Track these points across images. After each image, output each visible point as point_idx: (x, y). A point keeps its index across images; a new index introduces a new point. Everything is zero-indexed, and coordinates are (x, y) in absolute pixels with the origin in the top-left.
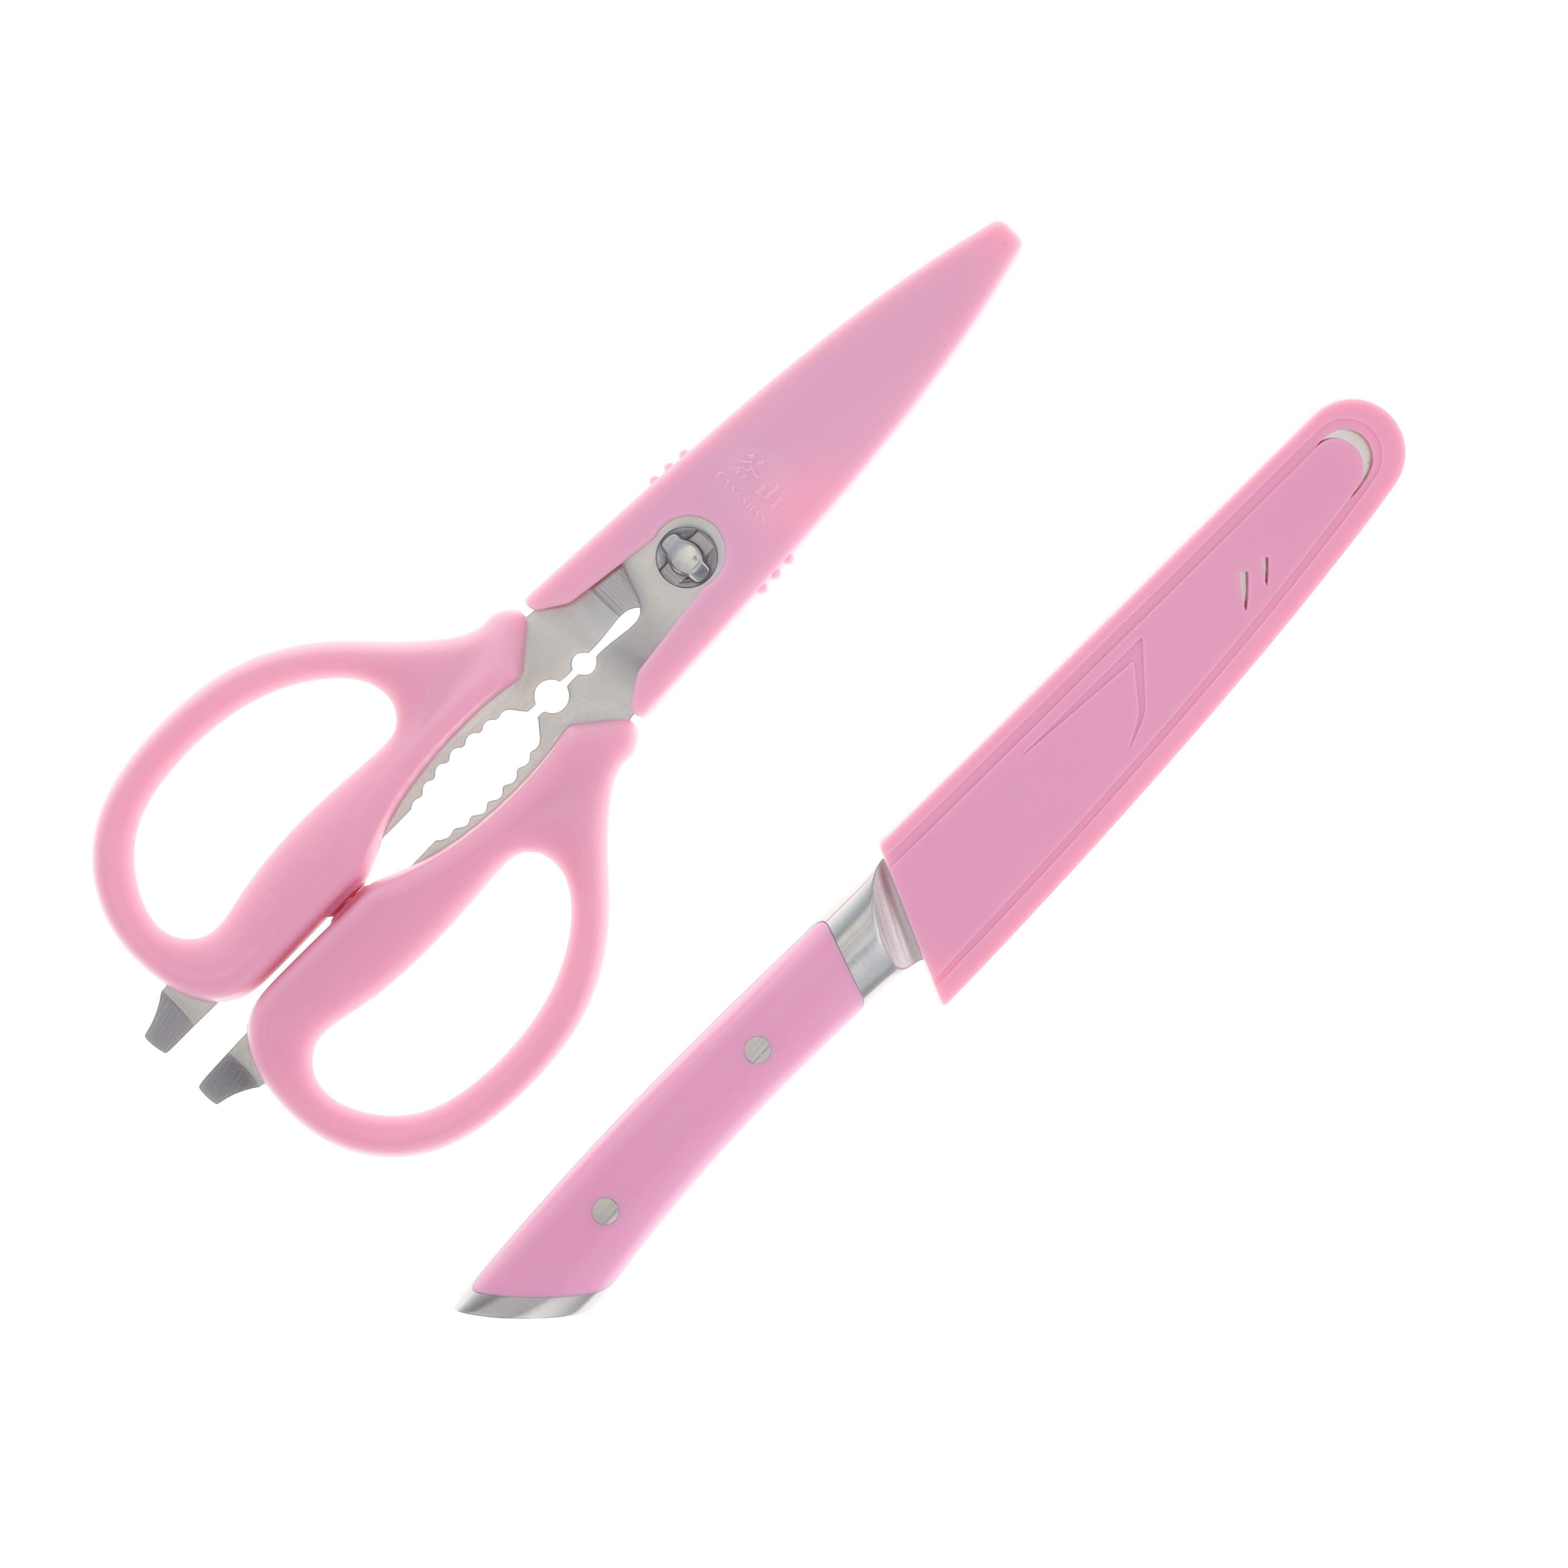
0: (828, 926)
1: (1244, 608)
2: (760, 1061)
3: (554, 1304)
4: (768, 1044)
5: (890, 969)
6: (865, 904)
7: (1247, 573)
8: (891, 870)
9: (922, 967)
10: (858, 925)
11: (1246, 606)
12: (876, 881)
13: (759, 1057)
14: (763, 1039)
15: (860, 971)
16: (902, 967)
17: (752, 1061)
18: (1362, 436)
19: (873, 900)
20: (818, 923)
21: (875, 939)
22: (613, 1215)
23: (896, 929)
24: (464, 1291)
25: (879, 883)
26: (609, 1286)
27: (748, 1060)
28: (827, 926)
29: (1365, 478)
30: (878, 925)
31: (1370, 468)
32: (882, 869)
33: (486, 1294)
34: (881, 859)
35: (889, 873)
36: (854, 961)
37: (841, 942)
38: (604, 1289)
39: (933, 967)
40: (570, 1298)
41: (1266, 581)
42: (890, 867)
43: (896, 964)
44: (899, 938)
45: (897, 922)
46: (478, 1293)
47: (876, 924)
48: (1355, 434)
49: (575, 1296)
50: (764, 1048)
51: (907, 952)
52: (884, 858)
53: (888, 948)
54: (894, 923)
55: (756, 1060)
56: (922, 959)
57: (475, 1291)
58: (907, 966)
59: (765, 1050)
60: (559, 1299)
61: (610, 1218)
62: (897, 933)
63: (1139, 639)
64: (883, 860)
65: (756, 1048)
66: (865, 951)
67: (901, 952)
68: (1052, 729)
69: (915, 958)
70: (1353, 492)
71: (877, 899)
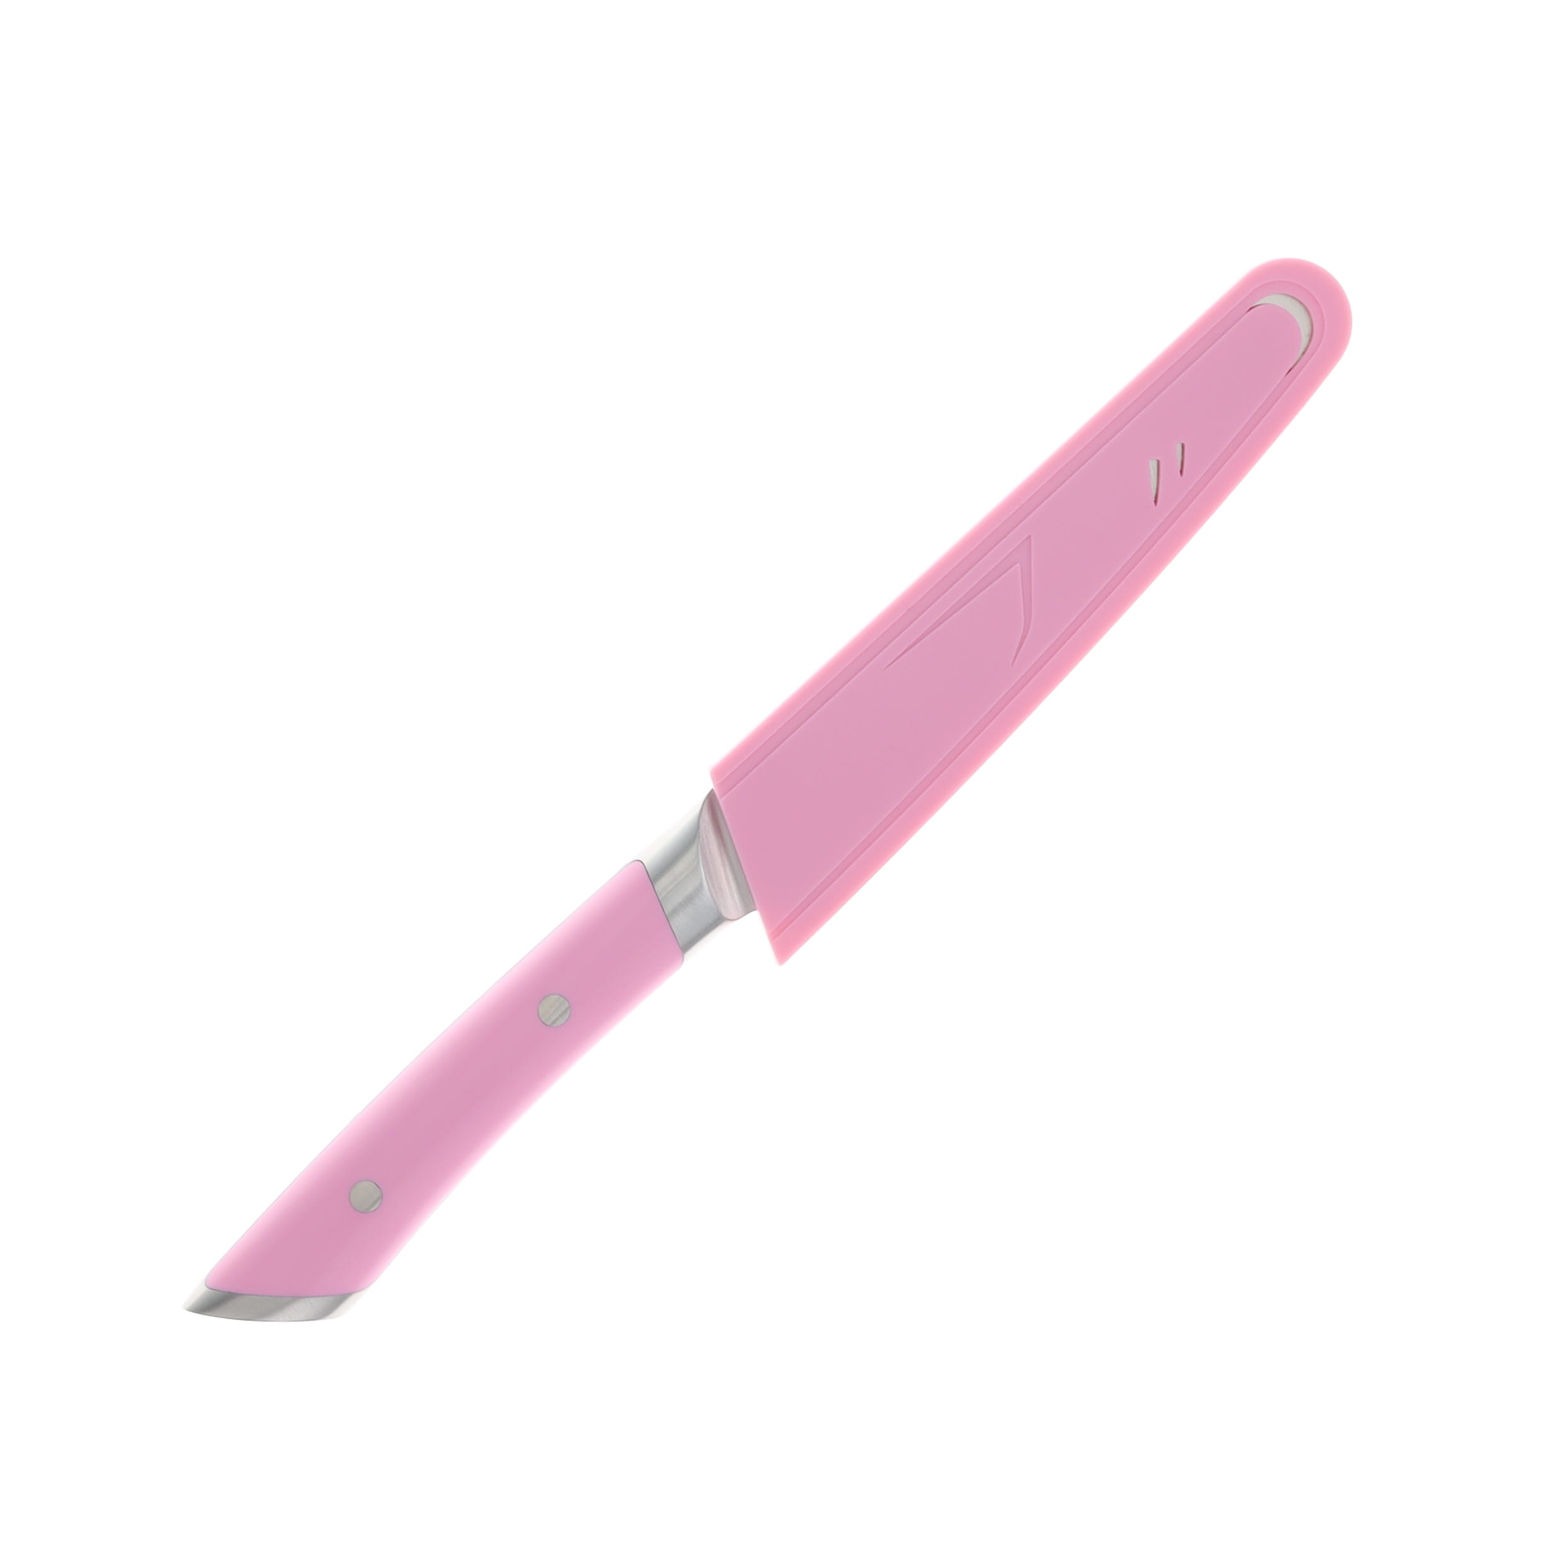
0: (644, 866)
1: (1153, 503)
2: (559, 1023)
3: (304, 1306)
4: (567, 1005)
5: (719, 920)
6: (689, 841)
7: (1158, 462)
8: (721, 801)
9: (755, 917)
10: (679, 868)
11: (1156, 502)
12: (704, 811)
13: (557, 1019)
14: (562, 999)
15: (681, 923)
16: (731, 918)
17: (548, 1023)
18: (1301, 303)
19: (699, 837)
20: (632, 862)
21: (701, 885)
22: (375, 1202)
23: (725, 871)
24: (195, 1287)
25: (707, 818)
26: (371, 1284)
27: (543, 1023)
28: (642, 864)
29: (1304, 353)
30: (704, 868)
31: (1310, 341)
32: (711, 801)
33: (219, 1291)
34: (710, 789)
35: (718, 803)
36: (675, 911)
37: (660, 886)
38: (364, 1289)
39: (768, 920)
40: (327, 1298)
41: (1181, 472)
42: (722, 796)
43: (725, 915)
44: (729, 883)
45: (727, 864)
46: (211, 1289)
47: (701, 864)
48: (1294, 301)
49: (332, 1296)
50: (563, 1009)
51: (738, 901)
52: (714, 789)
53: (714, 895)
54: (724, 865)
55: (554, 1022)
56: (755, 910)
57: (206, 1286)
58: (737, 917)
59: (564, 1012)
60: (313, 1300)
61: (372, 1206)
62: (727, 879)
63: (1027, 536)
64: (712, 790)
65: (552, 1008)
66: (689, 899)
67: (731, 900)
68: (921, 639)
69: (748, 910)
70: (1288, 370)
71: (704, 836)
